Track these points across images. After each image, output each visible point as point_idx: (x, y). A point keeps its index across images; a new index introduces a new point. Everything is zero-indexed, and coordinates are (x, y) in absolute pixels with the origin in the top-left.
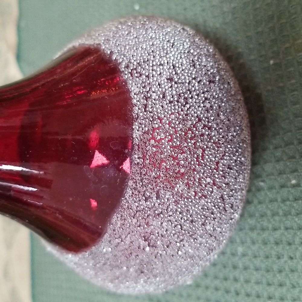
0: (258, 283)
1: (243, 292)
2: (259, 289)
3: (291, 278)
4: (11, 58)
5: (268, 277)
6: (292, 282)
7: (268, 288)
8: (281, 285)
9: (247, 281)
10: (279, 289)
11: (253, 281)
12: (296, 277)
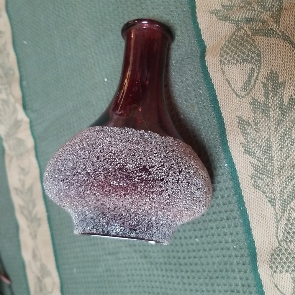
0: (189, 231)
1: (183, 237)
2: (190, 233)
3: (205, 225)
4: (19, 107)
5: (194, 227)
6: (205, 227)
7: (194, 232)
8: (200, 230)
9: (184, 231)
10: (200, 232)
11: (187, 230)
12: (206, 225)
